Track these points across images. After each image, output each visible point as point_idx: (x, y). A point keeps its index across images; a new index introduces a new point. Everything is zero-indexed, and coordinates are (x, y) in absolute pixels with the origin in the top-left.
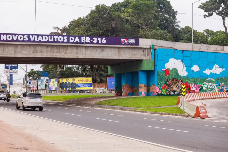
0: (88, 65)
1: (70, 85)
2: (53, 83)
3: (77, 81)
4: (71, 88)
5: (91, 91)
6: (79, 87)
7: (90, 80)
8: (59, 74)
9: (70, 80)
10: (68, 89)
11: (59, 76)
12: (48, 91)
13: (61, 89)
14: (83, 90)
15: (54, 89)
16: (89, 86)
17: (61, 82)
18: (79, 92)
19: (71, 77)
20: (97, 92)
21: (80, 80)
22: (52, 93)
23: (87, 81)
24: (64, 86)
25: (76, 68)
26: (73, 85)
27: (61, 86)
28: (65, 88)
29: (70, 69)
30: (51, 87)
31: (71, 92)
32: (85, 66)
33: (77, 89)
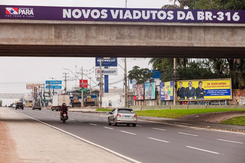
0: (224, 58)
1: (195, 92)
2: (168, 90)
3: (206, 85)
4: (195, 97)
5: (229, 102)
6: (209, 95)
7: (228, 84)
8: (176, 74)
9: (195, 84)
10: (191, 99)
11: (177, 77)
12: (160, 102)
13: (179, 98)
14: (215, 101)
15: (169, 99)
16: (226, 94)
17: (179, 86)
18: (210, 104)
19: (197, 78)
20: (240, 103)
21: (211, 84)
22: (165, 104)
23: (222, 85)
24: (184, 93)
25: (204, 64)
26: (199, 92)
27: (180, 93)
28: (186, 98)
29: (194, 65)
30: (164, 95)
31: (195, 103)
32: (220, 60)
33: (206, 98)
